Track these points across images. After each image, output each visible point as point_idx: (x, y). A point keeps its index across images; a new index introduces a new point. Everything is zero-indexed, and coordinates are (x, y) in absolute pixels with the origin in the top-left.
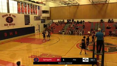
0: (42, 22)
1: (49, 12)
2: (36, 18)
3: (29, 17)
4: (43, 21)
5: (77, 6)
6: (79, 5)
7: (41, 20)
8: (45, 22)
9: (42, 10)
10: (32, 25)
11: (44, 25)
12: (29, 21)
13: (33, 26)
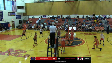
0: (17, 18)
1: (25, 7)
2: (10, 14)
3: (2, 13)
4: (19, 17)
5: (52, 2)
6: (53, 2)
7: (16, 15)
8: (20, 18)
9: (17, 6)
10: (5, 21)
11: (20, 21)
12: (3, 16)
13: (7, 22)
